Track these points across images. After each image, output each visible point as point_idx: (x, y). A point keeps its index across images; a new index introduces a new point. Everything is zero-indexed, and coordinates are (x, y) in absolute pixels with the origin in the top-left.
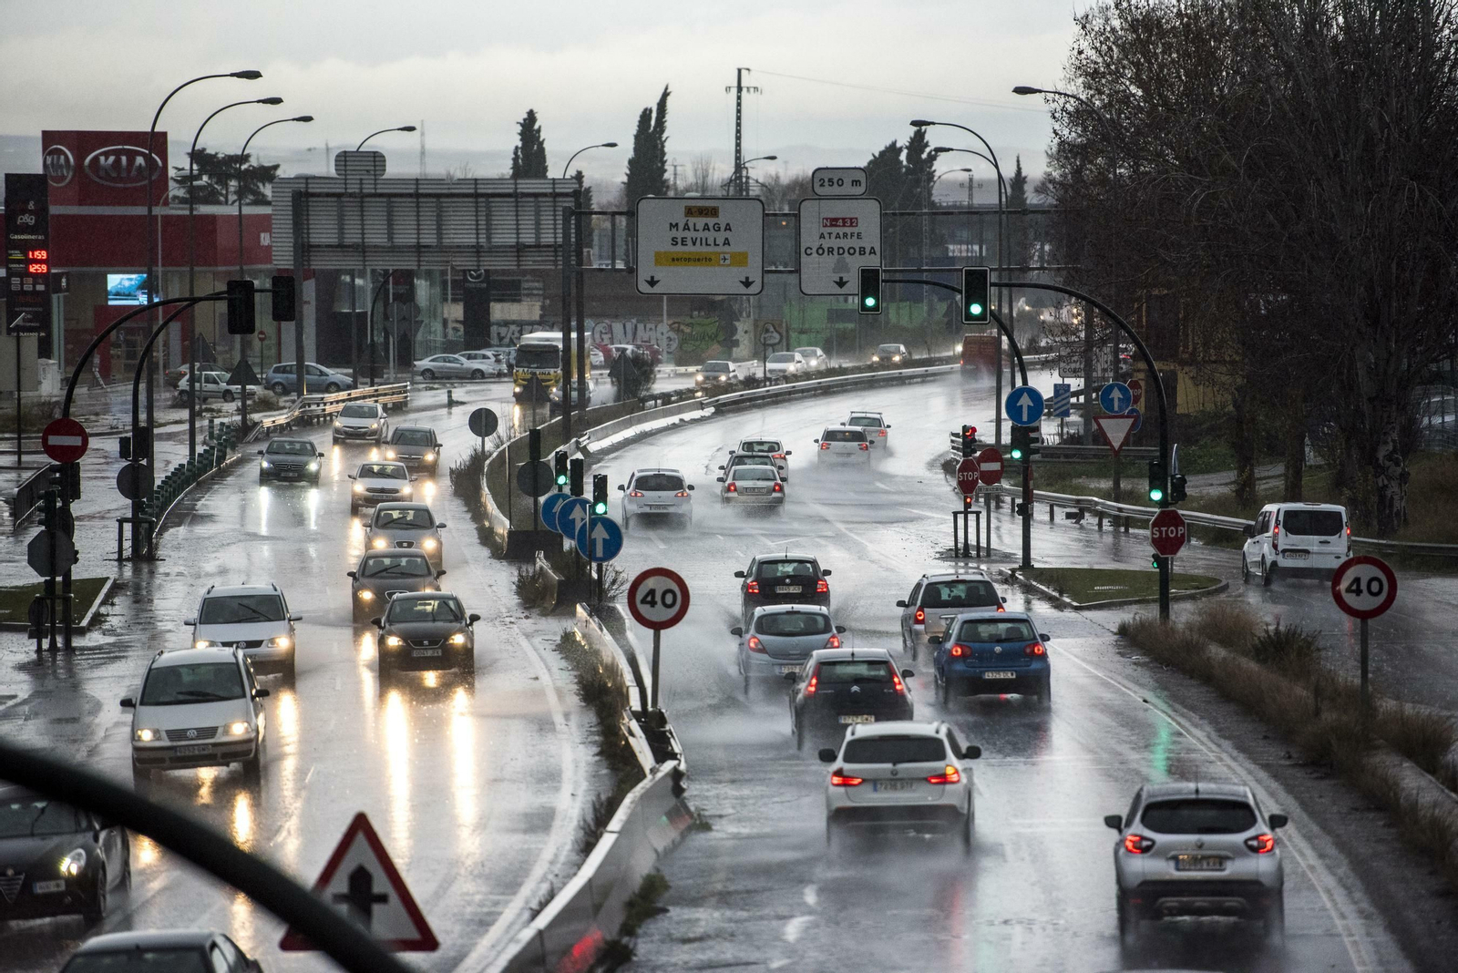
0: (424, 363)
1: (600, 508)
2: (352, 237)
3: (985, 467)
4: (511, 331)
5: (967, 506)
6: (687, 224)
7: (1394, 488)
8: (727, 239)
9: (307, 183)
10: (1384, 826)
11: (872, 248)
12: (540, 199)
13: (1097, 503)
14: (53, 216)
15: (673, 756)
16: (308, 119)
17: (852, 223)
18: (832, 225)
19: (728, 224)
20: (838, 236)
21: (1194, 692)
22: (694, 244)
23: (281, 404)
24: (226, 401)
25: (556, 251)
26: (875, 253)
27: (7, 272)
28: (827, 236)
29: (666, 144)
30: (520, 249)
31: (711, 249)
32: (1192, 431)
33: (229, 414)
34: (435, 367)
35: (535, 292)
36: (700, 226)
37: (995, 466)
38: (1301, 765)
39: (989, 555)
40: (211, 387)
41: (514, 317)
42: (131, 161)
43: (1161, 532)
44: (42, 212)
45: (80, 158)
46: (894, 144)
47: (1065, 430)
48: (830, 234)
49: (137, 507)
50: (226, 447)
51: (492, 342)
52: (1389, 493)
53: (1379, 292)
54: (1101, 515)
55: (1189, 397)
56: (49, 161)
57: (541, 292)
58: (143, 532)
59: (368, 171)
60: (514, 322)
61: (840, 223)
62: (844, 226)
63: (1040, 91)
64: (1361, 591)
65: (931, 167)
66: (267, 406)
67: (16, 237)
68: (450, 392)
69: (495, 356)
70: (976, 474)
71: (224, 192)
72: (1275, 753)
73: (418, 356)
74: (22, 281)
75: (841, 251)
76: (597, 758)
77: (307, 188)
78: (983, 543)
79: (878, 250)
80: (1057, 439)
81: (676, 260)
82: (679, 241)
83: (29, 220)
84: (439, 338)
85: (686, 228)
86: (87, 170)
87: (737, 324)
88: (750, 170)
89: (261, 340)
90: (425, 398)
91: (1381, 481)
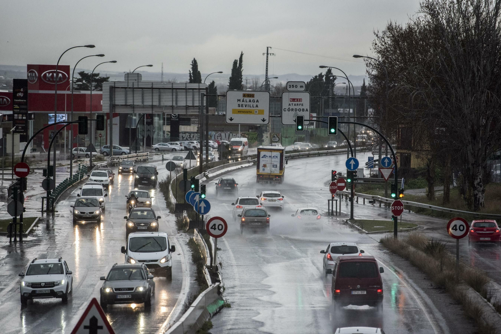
0: (156, 146)
1: (203, 196)
2: (130, 102)
3: (340, 184)
4: (187, 135)
5: (333, 198)
6: (243, 100)
7: (480, 194)
8: (257, 105)
9: (115, 84)
10: (460, 310)
11: (307, 109)
12: (194, 90)
13: (379, 198)
14: (29, 94)
15: (219, 281)
16: (115, 62)
17: (300, 100)
18: (293, 101)
19: (257, 100)
20: (295, 105)
21: (404, 263)
22: (246, 106)
23: (105, 159)
24: (87, 158)
25: (199, 108)
26: (308, 111)
27: (13, 113)
28: (291, 105)
29: (242, 72)
30: (187, 107)
31: (252, 108)
32: (415, 174)
33: (87, 162)
34: (159, 147)
35: (195, 122)
36: (248, 100)
37: (343, 184)
38: (435, 288)
39: (340, 215)
40: (81, 153)
41: (188, 131)
42: (57, 75)
43: (395, 208)
44: (25, 92)
45: (40, 74)
46: (321, 74)
47: (372, 173)
48: (292, 104)
49: (49, 193)
50: (83, 173)
51: (180, 139)
52: (478, 196)
53: (475, 127)
54: (381, 202)
55: (415, 163)
56: (29, 74)
57: (197, 122)
58: (51, 202)
59: (136, 80)
60: (187, 132)
61: (296, 100)
62: (297, 101)
63: (362, 57)
64: (457, 229)
65: (333, 82)
66: (100, 159)
67: (16, 101)
68: (163, 156)
69: (180, 144)
70: (336, 187)
71: (90, 86)
72: (427, 284)
73: (154, 143)
74: (18, 115)
75: (296, 110)
76: (195, 281)
77: (115, 85)
78: (338, 210)
79: (309, 110)
80: (369, 176)
81: (240, 112)
82: (241, 105)
83: (21, 95)
84: (162, 137)
85: (243, 101)
86: (42, 78)
87: (263, 134)
88: (271, 82)
89: (100, 137)
90: (156, 157)
91: (476, 192)
